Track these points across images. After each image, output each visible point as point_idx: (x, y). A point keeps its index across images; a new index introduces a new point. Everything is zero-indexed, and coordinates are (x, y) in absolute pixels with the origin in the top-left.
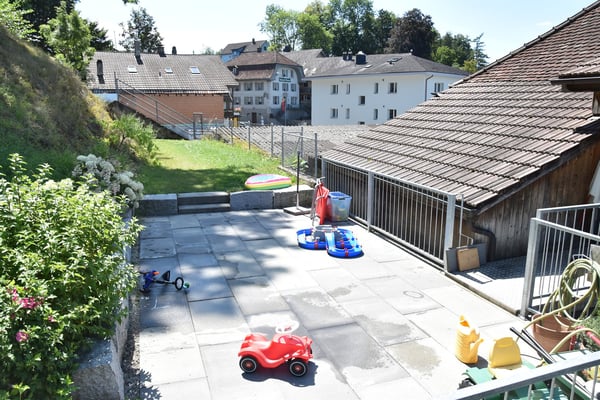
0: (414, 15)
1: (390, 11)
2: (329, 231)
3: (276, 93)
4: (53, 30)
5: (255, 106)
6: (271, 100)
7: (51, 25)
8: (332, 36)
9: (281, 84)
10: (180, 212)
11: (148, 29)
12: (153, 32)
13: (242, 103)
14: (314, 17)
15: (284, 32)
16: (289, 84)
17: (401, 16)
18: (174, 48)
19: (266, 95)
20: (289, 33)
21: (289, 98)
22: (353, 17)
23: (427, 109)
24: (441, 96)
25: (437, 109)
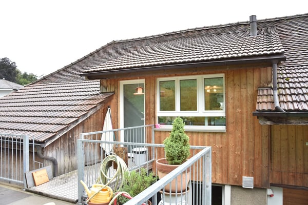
0: (5, 60)
23: (10, 97)
24: (20, 91)
25: (17, 97)
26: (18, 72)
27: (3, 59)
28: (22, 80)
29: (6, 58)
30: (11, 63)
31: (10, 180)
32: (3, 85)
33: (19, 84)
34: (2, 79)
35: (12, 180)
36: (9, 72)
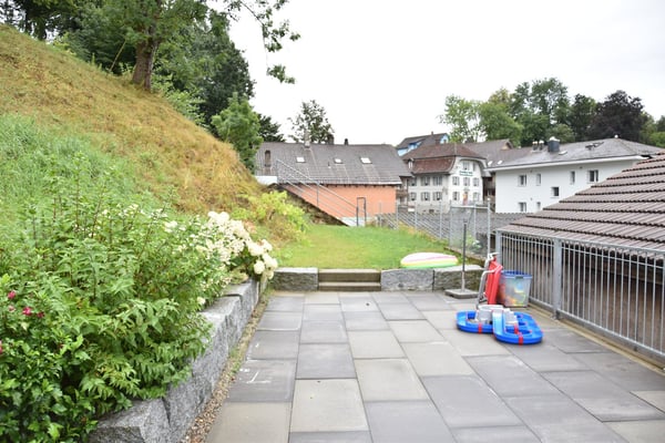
0: (618, 97)
1: (587, 96)
2: (498, 311)
3: (456, 188)
4: (224, 120)
5: (432, 203)
6: (451, 197)
7: (222, 116)
8: (520, 127)
9: (461, 178)
10: (320, 289)
11: (319, 120)
12: (323, 124)
13: (419, 198)
14: (499, 107)
15: (465, 124)
16: (471, 179)
17: (602, 101)
18: (346, 140)
19: (445, 190)
20: (472, 124)
21: (471, 194)
22: (544, 104)
23: (635, 173)
24: (656, 157)
25: (650, 171)
26: (646, 119)
27: (613, 96)
28: (656, 135)
29: (620, 92)
30: (629, 101)
31: (638, 343)
32: (616, 150)
33: (650, 144)
34: (613, 137)
35: (643, 346)
36: (627, 122)
